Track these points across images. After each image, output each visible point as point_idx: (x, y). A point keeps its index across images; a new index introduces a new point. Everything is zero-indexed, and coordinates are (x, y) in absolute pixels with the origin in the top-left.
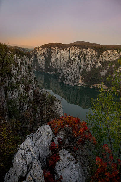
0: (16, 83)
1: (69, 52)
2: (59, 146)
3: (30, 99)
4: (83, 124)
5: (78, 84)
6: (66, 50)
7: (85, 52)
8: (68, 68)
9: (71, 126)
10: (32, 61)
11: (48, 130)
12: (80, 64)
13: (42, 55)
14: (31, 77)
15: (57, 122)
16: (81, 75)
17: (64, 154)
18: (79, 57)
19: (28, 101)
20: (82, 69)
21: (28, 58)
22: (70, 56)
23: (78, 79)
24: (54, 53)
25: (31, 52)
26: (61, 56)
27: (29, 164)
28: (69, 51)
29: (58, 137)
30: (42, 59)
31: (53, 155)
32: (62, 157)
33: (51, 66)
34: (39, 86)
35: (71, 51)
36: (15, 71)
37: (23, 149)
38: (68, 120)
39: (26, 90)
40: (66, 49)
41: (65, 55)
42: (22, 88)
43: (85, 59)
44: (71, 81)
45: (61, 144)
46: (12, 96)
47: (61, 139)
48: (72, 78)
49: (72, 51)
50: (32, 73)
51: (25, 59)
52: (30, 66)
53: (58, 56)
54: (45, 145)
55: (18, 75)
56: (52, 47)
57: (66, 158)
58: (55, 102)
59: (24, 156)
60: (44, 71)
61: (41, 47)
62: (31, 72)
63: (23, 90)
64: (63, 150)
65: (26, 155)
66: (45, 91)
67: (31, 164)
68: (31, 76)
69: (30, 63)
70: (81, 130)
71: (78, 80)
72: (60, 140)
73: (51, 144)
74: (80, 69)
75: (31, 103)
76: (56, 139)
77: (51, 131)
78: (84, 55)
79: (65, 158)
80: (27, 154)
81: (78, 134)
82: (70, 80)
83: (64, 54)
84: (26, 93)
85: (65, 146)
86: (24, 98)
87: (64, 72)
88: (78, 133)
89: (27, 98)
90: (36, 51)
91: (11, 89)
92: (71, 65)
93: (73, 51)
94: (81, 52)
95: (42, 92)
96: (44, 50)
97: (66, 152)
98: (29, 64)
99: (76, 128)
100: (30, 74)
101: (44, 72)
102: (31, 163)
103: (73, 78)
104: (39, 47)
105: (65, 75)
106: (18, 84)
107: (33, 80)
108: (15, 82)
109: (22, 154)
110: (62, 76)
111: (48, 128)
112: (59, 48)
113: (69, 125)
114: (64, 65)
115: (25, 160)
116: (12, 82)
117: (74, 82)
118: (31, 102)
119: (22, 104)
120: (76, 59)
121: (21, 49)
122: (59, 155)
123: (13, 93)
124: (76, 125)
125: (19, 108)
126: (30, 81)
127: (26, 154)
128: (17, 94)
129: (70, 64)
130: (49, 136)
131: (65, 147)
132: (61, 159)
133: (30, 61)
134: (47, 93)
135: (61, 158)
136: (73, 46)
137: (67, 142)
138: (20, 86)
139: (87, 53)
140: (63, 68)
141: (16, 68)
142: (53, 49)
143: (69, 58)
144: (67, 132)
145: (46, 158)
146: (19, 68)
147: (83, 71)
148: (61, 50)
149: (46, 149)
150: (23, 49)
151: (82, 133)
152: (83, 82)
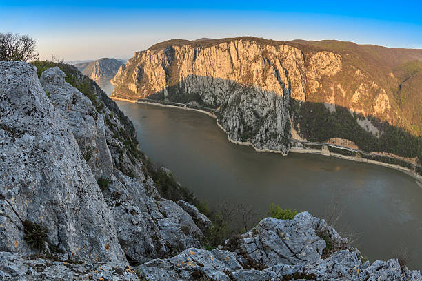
1: (230, 54)
8: (253, 96)
22: (232, 63)
23: (289, 128)
24: (186, 57)
26: (208, 64)
28: (229, 49)
30: (157, 74)
33: (184, 86)
35: (233, 50)
40: (219, 47)
41: (218, 60)
48: (276, 129)
49: (237, 50)
53: (198, 63)
56: (175, 45)
60: (167, 100)
61: (152, 48)
71: (289, 132)
83: (214, 57)
90: (142, 59)
93: (242, 50)
96: (159, 55)
105: (247, 117)
136: (238, 40)
142: (178, 49)
143: (232, 68)
148: (204, 49)
152: (301, 137)
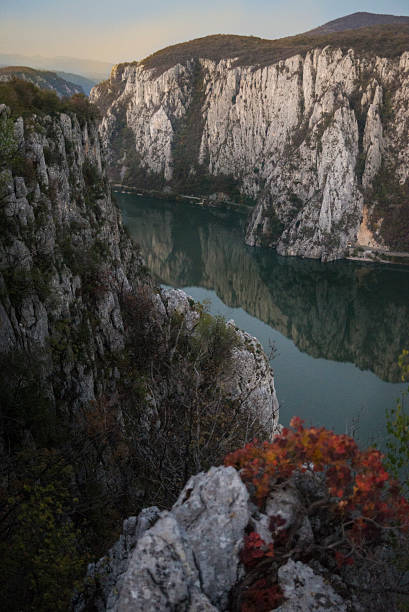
0: (36, 264)
1: (300, 83)
2: (274, 548)
3: (107, 345)
4: (370, 458)
5: (351, 251)
6: (280, 70)
7: (387, 76)
8: (293, 168)
9: (321, 469)
10: (106, 143)
11: (230, 487)
12: (361, 141)
13: (157, 108)
14: (101, 224)
15: (264, 455)
16: (367, 203)
17: (296, 581)
18: (352, 106)
19: (97, 353)
20: (371, 169)
21: (82, 127)
22: (301, 104)
23: (354, 225)
24: (217, 91)
25: (94, 95)
26: (258, 108)
27: (176, 606)
28: (300, 74)
29: (271, 513)
30: (155, 130)
31: (255, 585)
32: (289, 590)
33: (207, 161)
34: (144, 270)
35: (307, 73)
36: (23, 205)
37: (153, 553)
38: (306, 445)
39: (84, 301)
40: (283, 67)
41: (278, 100)
42: (64, 288)
43: (386, 115)
44: (315, 238)
45: (285, 541)
46: (15, 330)
47: (283, 522)
48: (317, 221)
49: (314, 74)
50: (104, 206)
51: (69, 133)
52: (94, 170)
53: (239, 107)
54: (223, 545)
55: (40, 223)
56: (205, 57)
57: (308, 594)
58: (236, 353)
59: (156, 578)
60: (167, 190)
61: (149, 63)
62: (102, 198)
63: (70, 298)
64: (293, 562)
65: (164, 574)
66: (180, 297)
67: (183, 605)
68: (104, 219)
69: (96, 155)
70: (361, 485)
71: (351, 231)
72: (279, 526)
73: (246, 540)
74: (360, 170)
75: (113, 365)
76: (264, 521)
77: (243, 489)
78: (384, 91)
79: (301, 596)
80: (167, 571)
81: (350, 501)
82: (309, 232)
83: (271, 92)
84: (83, 311)
85: (299, 550)
86: (76, 342)
87: (274, 191)
88: (351, 497)
89: (92, 340)
90: (124, 88)
91: (12, 297)
92: (314, 154)
93: (322, 73)
94: (363, 79)
95: (165, 303)
96: (163, 81)
97: (305, 572)
98: (87, 159)
99: (340, 475)
100: (97, 211)
101: (171, 200)
102: (182, 601)
103: (325, 220)
104: (134, 64)
105: (279, 205)
106: (43, 271)
107: (114, 239)
108: (27, 261)
109: (149, 571)
110: (264, 215)
111: (231, 477)
112: (242, 63)
113: (312, 466)
114: (271, 154)
115: (163, 589)
116: (12, 260)
117: (331, 242)
118: (113, 359)
119: (68, 370)
120: (338, 116)
121: (40, 79)
122: (277, 582)
123: (19, 317)
124: (338, 464)
125: (56, 392)
126: (101, 247)
127: (164, 568)
128: (43, 322)
129: (308, 145)
130: (236, 508)
131: (301, 553)
132: (286, 599)
133: (92, 142)
134: (193, 309)
135: (287, 594)
136: (321, 47)
137: (306, 532)
138: (55, 282)
139: (396, 77)
140: (271, 171)
141: (28, 187)
142: (211, 67)
143: (301, 117)
144: (305, 495)
145: (226, 594)
146: (42, 188)
147: (376, 181)
148: (253, 71)
149: (224, 562)
150: (50, 76)
151: (364, 494)
152: (379, 242)
